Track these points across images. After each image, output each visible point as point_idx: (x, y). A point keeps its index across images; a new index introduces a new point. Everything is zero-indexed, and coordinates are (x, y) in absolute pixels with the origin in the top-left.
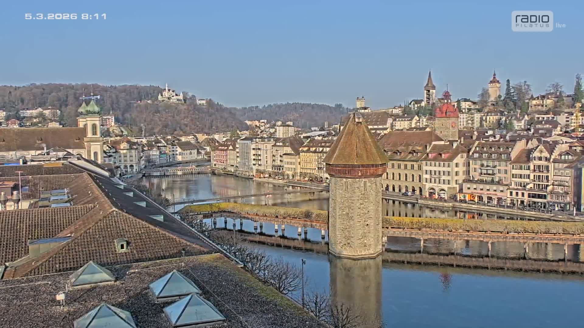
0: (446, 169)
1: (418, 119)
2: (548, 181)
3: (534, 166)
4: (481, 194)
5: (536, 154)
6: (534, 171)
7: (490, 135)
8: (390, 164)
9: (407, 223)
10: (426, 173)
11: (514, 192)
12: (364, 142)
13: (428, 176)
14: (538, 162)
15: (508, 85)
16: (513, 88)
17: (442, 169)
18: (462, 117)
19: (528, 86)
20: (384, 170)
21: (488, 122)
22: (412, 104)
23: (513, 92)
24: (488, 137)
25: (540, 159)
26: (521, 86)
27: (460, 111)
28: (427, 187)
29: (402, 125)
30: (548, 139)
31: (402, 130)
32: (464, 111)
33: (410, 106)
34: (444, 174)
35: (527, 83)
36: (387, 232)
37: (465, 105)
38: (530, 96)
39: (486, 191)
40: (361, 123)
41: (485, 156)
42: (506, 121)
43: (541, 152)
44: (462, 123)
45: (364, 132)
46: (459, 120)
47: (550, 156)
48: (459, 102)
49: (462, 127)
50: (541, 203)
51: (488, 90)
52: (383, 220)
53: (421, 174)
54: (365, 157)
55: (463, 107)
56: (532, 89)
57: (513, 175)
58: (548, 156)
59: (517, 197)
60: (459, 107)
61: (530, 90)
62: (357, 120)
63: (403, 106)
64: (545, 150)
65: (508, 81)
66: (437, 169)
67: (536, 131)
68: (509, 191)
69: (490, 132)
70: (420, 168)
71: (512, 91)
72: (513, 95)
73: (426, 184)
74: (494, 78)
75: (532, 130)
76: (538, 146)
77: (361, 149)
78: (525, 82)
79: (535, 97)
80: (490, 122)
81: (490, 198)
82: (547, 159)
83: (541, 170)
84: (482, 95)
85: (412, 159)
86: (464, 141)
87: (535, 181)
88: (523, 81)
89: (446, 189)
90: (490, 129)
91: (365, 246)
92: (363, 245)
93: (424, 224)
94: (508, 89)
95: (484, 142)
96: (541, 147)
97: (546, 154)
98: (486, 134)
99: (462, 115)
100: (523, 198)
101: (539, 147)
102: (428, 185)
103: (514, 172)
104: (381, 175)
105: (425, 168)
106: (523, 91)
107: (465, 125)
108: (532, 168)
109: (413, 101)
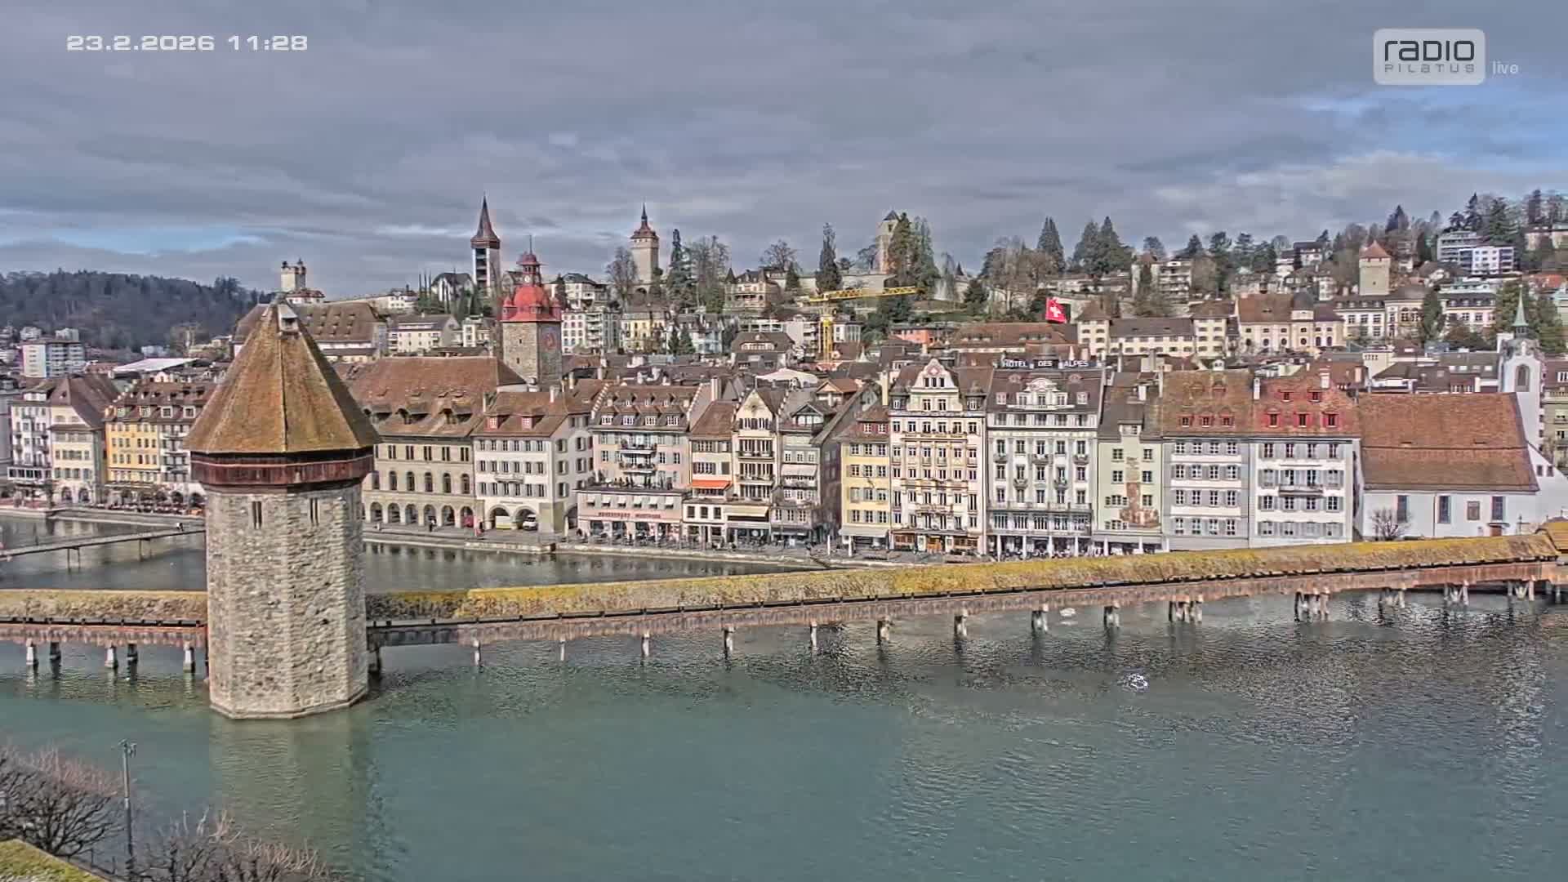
0: (534, 457)
1: (456, 325)
2: (772, 477)
3: (741, 441)
4: (622, 515)
5: (744, 414)
6: (741, 453)
7: (638, 369)
8: (383, 449)
9: (435, 607)
10: (483, 469)
11: (698, 508)
12: (307, 384)
13: (488, 478)
14: (747, 433)
15: (677, 245)
16: (688, 250)
17: (522, 457)
18: (569, 322)
19: (722, 248)
20: (368, 467)
21: (632, 335)
22: (441, 283)
23: (689, 263)
24: (633, 373)
25: (754, 425)
26: (706, 249)
27: (566, 306)
28: (488, 508)
29: (416, 340)
30: (769, 377)
31: (414, 354)
32: (574, 306)
33: (434, 290)
34: (528, 471)
35: (718, 241)
36: (382, 636)
37: (574, 291)
38: (727, 272)
39: (632, 509)
40: (296, 334)
41: (628, 420)
42: (674, 332)
43: (754, 407)
44: (570, 338)
45: (305, 359)
46: (563, 329)
47: (774, 417)
48: (560, 281)
49: (570, 348)
50: (759, 530)
51: (629, 255)
52: (367, 603)
53: (469, 472)
54: (310, 429)
55: (572, 296)
56: (730, 256)
57: (694, 464)
58: (770, 419)
59: (704, 520)
60: (561, 294)
61: (727, 258)
62: (282, 326)
63: (417, 290)
64: (761, 402)
65: (676, 232)
66: (511, 456)
67: (742, 357)
68: (685, 507)
69: (637, 361)
70: (465, 457)
71: (686, 258)
72: (689, 269)
73: (482, 498)
74: (645, 224)
75: (733, 355)
76: (747, 393)
77: (298, 409)
78: (714, 238)
79: (736, 275)
80: (636, 334)
81: (642, 527)
82: (766, 424)
83: (756, 452)
84: (618, 266)
85: (444, 433)
86: (575, 383)
87: (742, 478)
88: (709, 236)
89: (536, 509)
90: (636, 353)
91: (318, 682)
92: (313, 680)
93: (481, 604)
94: (676, 256)
95: (624, 384)
96: (754, 396)
97: (764, 414)
98: (629, 366)
99: (570, 316)
100: (718, 521)
101: (751, 396)
102: (491, 502)
103: (698, 457)
104: (358, 481)
105: (479, 456)
106: (711, 260)
107: (577, 342)
108: (736, 447)
109: (441, 276)
